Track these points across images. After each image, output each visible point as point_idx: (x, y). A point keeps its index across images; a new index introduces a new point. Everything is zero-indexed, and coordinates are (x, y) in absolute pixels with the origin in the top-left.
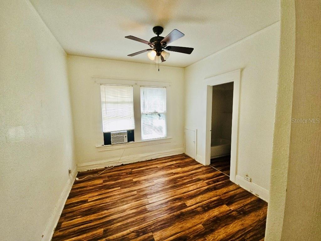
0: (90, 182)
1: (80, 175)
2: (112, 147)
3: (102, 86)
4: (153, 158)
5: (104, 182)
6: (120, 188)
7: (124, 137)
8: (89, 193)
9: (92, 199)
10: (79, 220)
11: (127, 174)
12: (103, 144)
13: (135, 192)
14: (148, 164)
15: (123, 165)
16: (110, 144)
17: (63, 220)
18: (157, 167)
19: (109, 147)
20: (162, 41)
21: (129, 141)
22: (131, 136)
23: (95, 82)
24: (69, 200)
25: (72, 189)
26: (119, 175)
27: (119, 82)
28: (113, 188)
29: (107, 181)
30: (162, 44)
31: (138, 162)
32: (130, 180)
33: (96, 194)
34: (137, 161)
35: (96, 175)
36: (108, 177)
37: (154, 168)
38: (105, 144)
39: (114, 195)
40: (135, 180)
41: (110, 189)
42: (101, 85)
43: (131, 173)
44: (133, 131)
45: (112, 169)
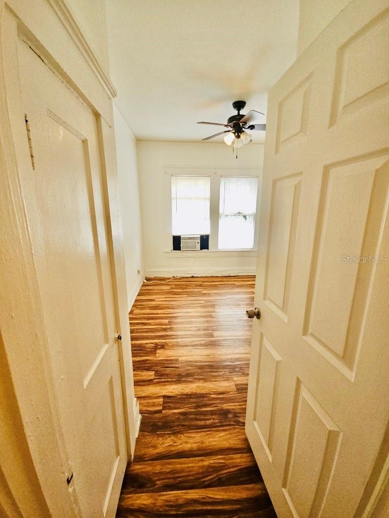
0: (157, 287)
1: (148, 279)
2: (181, 254)
3: (172, 178)
4: (232, 275)
5: (171, 288)
6: (187, 296)
7: (197, 243)
8: (156, 295)
9: (159, 299)
10: (148, 311)
11: (196, 285)
12: (172, 249)
13: (203, 302)
14: (223, 280)
15: (193, 277)
16: (180, 250)
17: (134, 309)
18: (234, 284)
19: (178, 254)
20: (241, 121)
21: (201, 249)
22: (204, 242)
23: (165, 172)
24: (138, 297)
25: (141, 290)
26: (187, 285)
27: (194, 172)
28: (180, 295)
29: (174, 289)
30: (241, 124)
31: (212, 277)
32: (199, 291)
33: (163, 297)
34: (211, 275)
35: (164, 282)
36: (176, 285)
37: (231, 284)
38: (174, 250)
39: (180, 300)
40: (204, 292)
41: (177, 295)
42: (172, 176)
43: (200, 286)
44: (207, 237)
45: (180, 279)
